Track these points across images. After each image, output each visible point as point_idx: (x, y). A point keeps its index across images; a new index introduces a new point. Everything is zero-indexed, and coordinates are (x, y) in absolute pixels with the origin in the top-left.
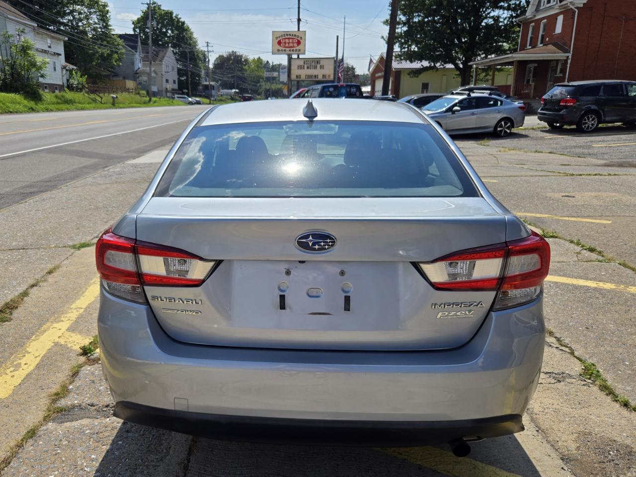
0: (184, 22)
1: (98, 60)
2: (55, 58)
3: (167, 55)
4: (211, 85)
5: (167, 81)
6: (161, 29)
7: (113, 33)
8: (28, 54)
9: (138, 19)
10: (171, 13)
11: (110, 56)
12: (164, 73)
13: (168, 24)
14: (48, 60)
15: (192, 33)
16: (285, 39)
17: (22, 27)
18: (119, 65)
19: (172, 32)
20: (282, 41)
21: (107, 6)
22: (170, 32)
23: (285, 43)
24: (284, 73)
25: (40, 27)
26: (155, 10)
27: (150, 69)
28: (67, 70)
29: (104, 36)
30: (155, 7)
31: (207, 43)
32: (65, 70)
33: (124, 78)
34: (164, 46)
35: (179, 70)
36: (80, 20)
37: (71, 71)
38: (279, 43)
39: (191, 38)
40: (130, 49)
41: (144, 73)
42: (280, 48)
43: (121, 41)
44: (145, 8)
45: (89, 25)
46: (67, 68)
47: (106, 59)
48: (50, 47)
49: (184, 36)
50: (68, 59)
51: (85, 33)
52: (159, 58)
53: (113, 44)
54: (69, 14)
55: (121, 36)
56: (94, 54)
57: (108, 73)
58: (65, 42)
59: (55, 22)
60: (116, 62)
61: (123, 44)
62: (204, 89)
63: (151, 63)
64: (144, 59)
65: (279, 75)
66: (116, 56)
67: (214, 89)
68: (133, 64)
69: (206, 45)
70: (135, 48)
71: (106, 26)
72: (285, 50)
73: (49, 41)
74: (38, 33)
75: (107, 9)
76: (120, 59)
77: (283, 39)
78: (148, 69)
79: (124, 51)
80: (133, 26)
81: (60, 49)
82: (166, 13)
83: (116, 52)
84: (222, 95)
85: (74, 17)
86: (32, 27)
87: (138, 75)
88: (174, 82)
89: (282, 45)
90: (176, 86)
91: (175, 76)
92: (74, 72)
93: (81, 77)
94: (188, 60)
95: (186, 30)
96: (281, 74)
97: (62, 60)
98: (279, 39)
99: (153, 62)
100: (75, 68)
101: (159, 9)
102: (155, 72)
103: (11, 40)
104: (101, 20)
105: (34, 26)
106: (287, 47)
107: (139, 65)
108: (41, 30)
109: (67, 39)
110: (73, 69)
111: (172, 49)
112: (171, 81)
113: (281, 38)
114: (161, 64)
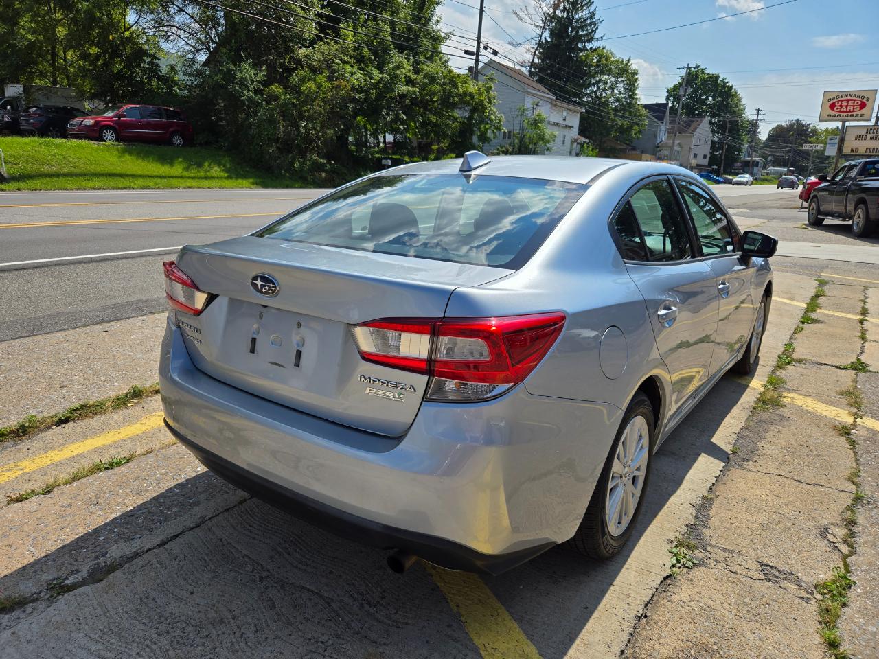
0: (732, 87)
1: (616, 132)
2: (566, 132)
3: (701, 126)
4: (754, 162)
5: (695, 156)
6: (701, 96)
7: (638, 103)
8: (538, 127)
9: (675, 86)
10: (717, 77)
11: (630, 128)
12: (693, 147)
13: (710, 90)
14: (556, 133)
15: (740, 100)
16: (842, 101)
17: (536, 100)
18: (638, 138)
19: (714, 99)
20: (836, 104)
21: (637, 73)
22: (710, 99)
23: (841, 106)
24: (833, 145)
25: (559, 98)
26: (696, 74)
27: (674, 143)
28: (578, 144)
29: (628, 106)
30: (698, 71)
31: (759, 110)
32: (576, 143)
33: (642, 152)
34: (701, 116)
35: (713, 143)
36: (604, 90)
37: (582, 145)
38: (832, 107)
39: (737, 106)
40: (655, 120)
41: (666, 146)
42: (832, 113)
43: (645, 112)
44: (683, 72)
45: (613, 94)
46: (578, 141)
47: (625, 131)
48: (564, 120)
49: (728, 103)
50: (582, 132)
51: (607, 104)
52: (692, 128)
53: (635, 115)
54: (594, 84)
55: (646, 106)
56: (612, 126)
57: (625, 146)
58: (581, 114)
59: (576, 95)
60: (635, 134)
61: (649, 114)
62: (742, 166)
63: (675, 135)
64: (671, 132)
65: (825, 147)
66: (636, 127)
67: (757, 166)
68: (655, 136)
69: (756, 112)
70: (661, 119)
71: (631, 97)
72: (839, 116)
73: (565, 114)
74: (556, 106)
75: (636, 76)
76: (640, 132)
77: (838, 102)
78: (671, 141)
79: (647, 122)
80: (667, 94)
81: (575, 121)
82: (711, 77)
83: (638, 124)
84: (768, 174)
85: (598, 88)
86: (550, 101)
87: (658, 149)
88: (705, 157)
89: (835, 109)
90: (706, 162)
91: (706, 150)
92: (585, 145)
93: (592, 150)
94: (727, 131)
95: (733, 96)
96: (828, 146)
97: (574, 133)
98: (832, 102)
99: (678, 134)
100: (587, 141)
101: (703, 73)
102: (679, 145)
103: (526, 112)
104: (627, 89)
105: (552, 99)
106: (843, 112)
107: (663, 137)
108: (559, 103)
109: (584, 111)
110: (584, 142)
111: (709, 119)
112: (700, 156)
113: (836, 100)
114: (692, 137)
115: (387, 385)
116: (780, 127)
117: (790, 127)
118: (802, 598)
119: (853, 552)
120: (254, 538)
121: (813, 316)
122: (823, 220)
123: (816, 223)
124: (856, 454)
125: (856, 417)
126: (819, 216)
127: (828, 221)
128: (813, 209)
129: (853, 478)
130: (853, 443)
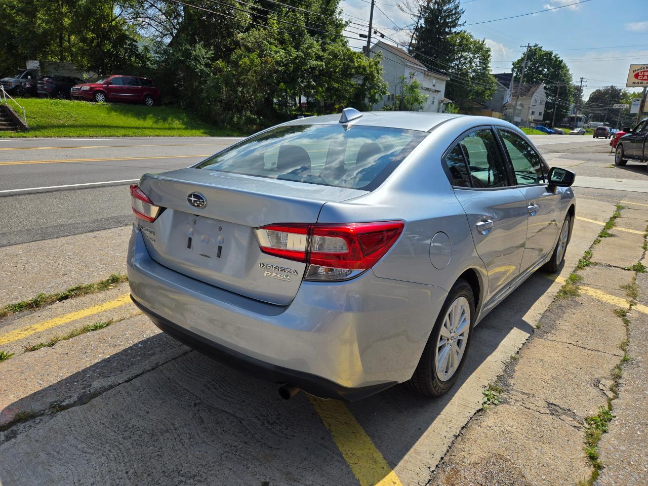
0: (562, 61)
1: (473, 95)
2: (435, 95)
3: (537, 91)
4: (578, 118)
5: (533, 113)
6: (538, 67)
7: (490, 73)
8: (414, 91)
9: (518, 60)
10: (551, 54)
11: (483, 92)
12: (531, 106)
13: (545, 63)
14: (427, 96)
15: (568, 71)
16: (644, 71)
17: (413, 71)
18: (490, 100)
19: (548, 70)
20: (640, 74)
21: (489, 51)
22: (546, 70)
23: (643, 76)
24: (636, 105)
25: (430, 69)
26: (535, 51)
27: (516, 103)
28: (444, 104)
29: (482, 76)
30: (536, 49)
31: (582, 78)
32: (442, 104)
33: (493, 110)
34: (538, 83)
35: (547, 103)
36: (464, 63)
37: (447, 105)
38: (637, 76)
39: (565, 75)
40: (502, 86)
41: (511, 106)
42: (636, 81)
43: (495, 80)
44: (525, 50)
45: (471, 67)
46: (444, 102)
47: (479, 94)
48: (434, 86)
49: (559, 74)
50: (447, 95)
51: (466, 74)
52: (530, 92)
53: (488, 83)
54: (457, 59)
55: (496, 76)
56: (470, 91)
57: (480, 106)
58: (447, 81)
59: (443, 68)
60: (488, 97)
61: (498, 82)
62: (568, 121)
63: (518, 97)
64: (515, 95)
65: (630, 107)
66: (488, 92)
67: (580, 121)
68: (503, 98)
69: (580, 80)
70: (507, 85)
71: (485, 69)
72: (642, 83)
73: (434, 81)
74: (428, 75)
75: (489, 53)
76: (491, 95)
77: (641, 72)
78: (515, 102)
79: (496, 88)
80: (512, 66)
81: (442, 87)
82: (546, 53)
83: (490, 89)
84: (588, 127)
85: (460, 62)
86: (423, 72)
87: (505, 108)
88: (540, 114)
89: (639, 78)
90: (541, 118)
91: (542, 109)
92: (449, 105)
93: (454, 109)
94: (558, 94)
95: (563, 68)
96: (632, 106)
97: (442, 96)
98: (636, 72)
99: (520, 97)
100: (451, 102)
101: (540, 50)
102: (522, 105)
103: (405, 80)
104: (482, 63)
105: (425, 71)
106: (645, 80)
107: (508, 99)
108: (430, 74)
109: (449, 79)
110: (449, 103)
111: (544, 85)
112: (537, 114)
113: (639, 71)
114: (531, 99)
115: (278, 270)
116: (598, 91)
117: (607, 91)
118: (575, 427)
119: (616, 397)
120: (192, 378)
121: (610, 232)
122: (627, 161)
123: (621, 164)
124: (628, 330)
125: (632, 304)
126: (623, 159)
127: (630, 162)
128: (619, 153)
129: (623, 347)
130: (627, 322)
